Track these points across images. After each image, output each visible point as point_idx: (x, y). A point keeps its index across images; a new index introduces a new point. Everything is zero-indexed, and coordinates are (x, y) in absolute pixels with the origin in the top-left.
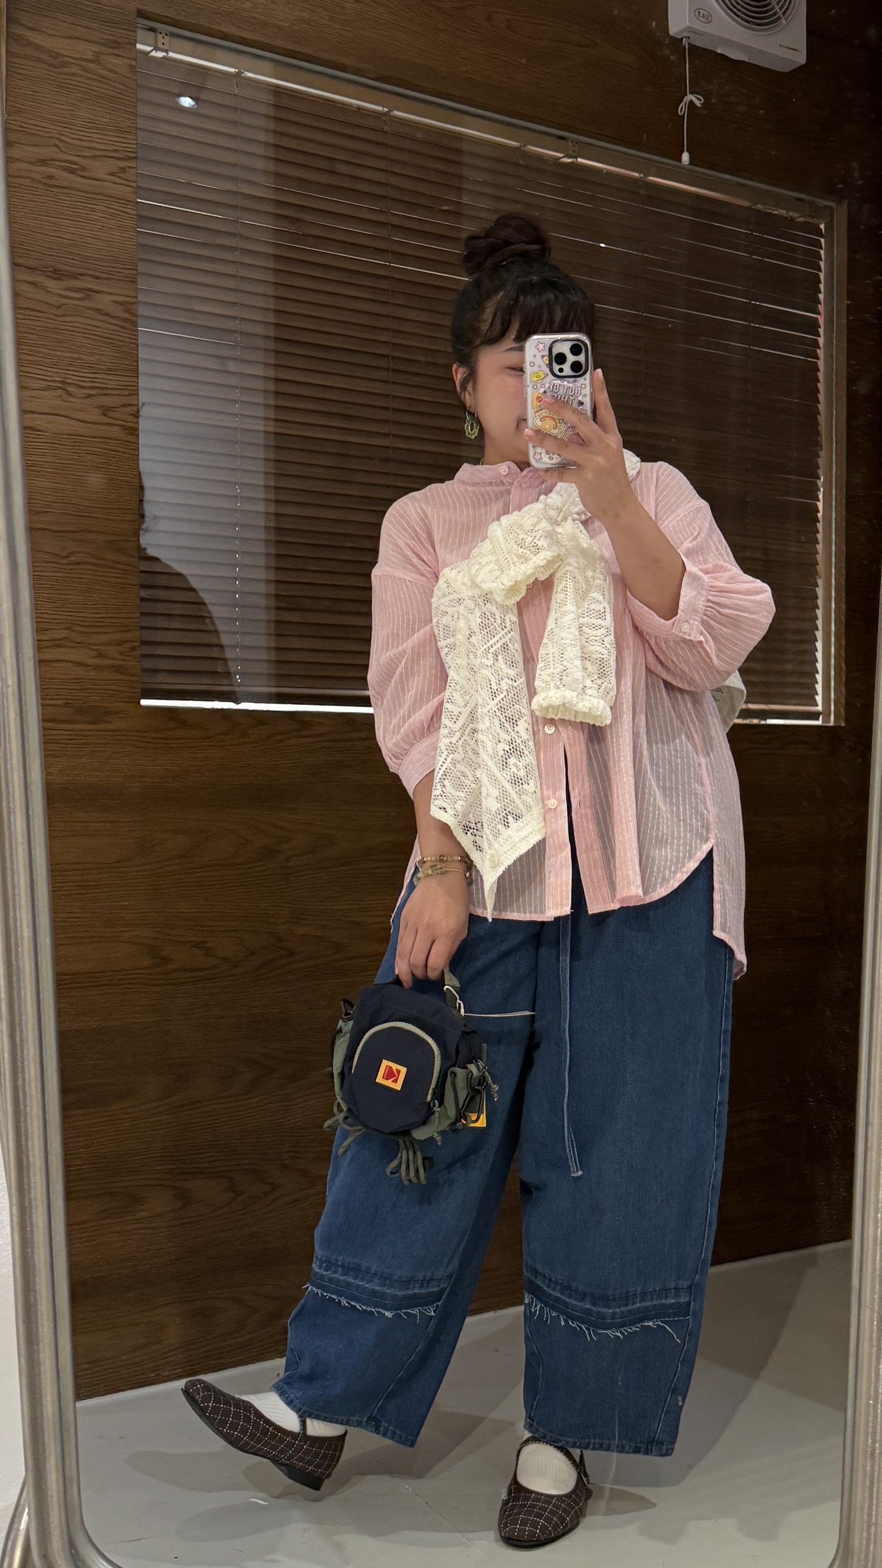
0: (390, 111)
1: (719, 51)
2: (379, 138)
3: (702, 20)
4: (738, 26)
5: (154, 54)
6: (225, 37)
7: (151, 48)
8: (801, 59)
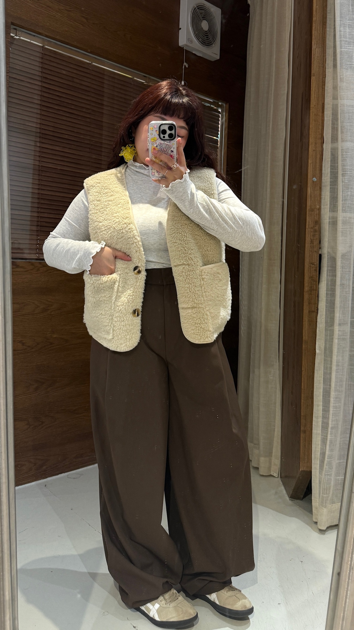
0: (92, 63)
1: (194, 52)
2: (88, 71)
3: (191, 42)
4: (200, 45)
5: (15, 37)
6: (40, 34)
7: (15, 35)
8: (218, 57)
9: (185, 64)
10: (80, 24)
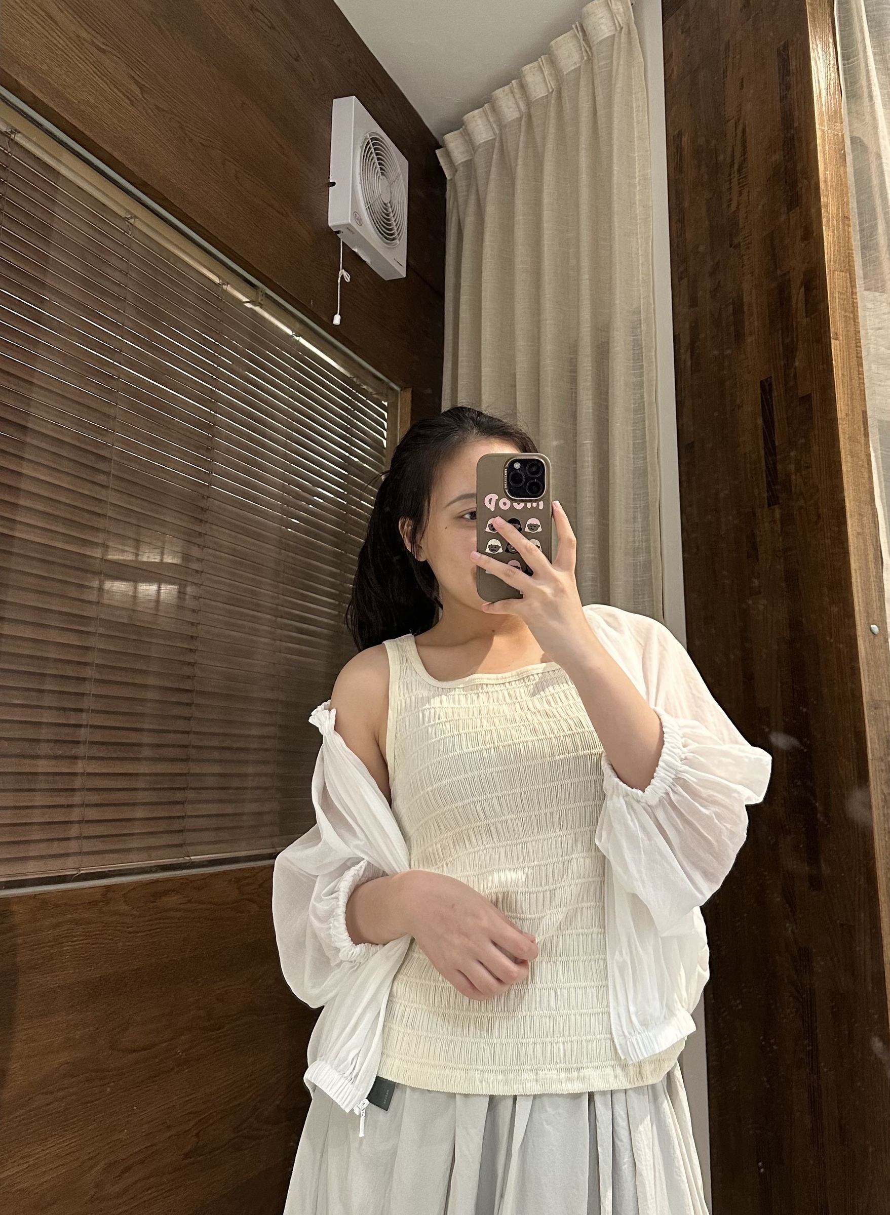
1: (356, 250)
3: (359, 223)
4: (375, 235)
8: (402, 273)
9: (343, 272)
10: (125, 95)
